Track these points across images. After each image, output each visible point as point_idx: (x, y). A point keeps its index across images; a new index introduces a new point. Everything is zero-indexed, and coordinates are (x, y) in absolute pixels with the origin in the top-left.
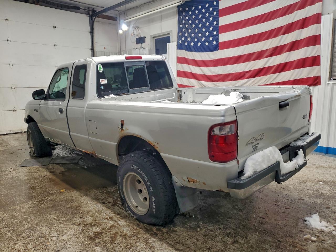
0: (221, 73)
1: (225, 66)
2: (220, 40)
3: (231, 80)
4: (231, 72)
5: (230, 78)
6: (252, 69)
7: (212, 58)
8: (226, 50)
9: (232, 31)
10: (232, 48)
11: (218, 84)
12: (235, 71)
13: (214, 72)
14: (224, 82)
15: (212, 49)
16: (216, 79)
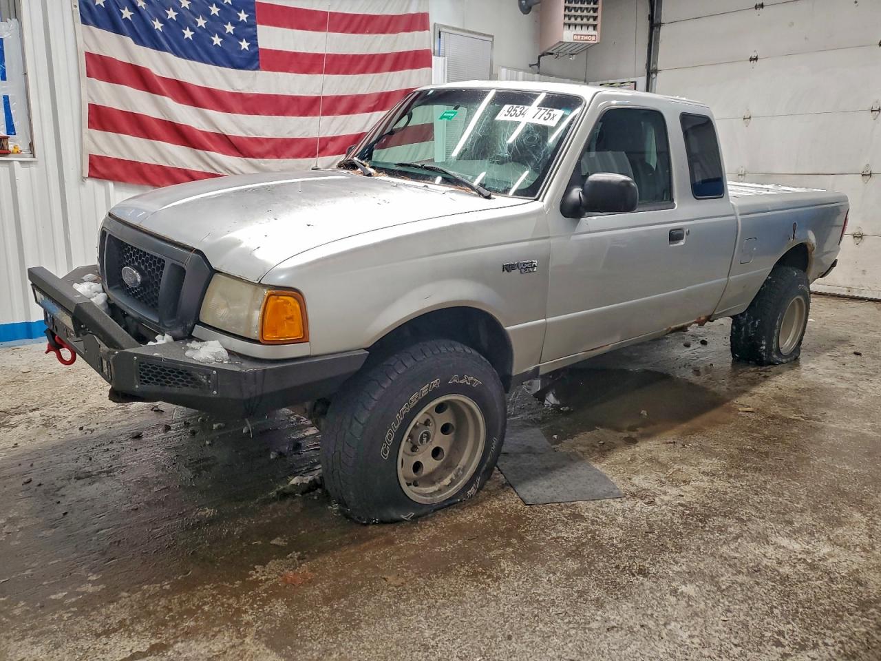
0: (270, 136)
1: (281, 118)
2: (263, 44)
3: (298, 156)
4: (297, 135)
5: (295, 149)
6: (341, 134)
7: (240, 88)
8: (281, 74)
9: (292, 27)
10: (296, 72)
11: (265, 163)
12: (306, 134)
13: (250, 129)
14: (281, 161)
15: (238, 61)
16: (259, 149)
